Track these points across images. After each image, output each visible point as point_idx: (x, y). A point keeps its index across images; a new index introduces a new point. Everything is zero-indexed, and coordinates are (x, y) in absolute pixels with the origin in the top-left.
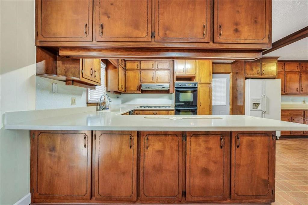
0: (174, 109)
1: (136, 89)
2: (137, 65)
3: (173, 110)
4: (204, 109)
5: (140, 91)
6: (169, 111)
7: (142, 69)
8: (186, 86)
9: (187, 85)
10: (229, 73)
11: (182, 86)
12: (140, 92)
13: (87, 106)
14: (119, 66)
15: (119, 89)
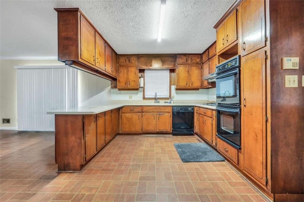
2: (207, 55)
8: (225, 69)
9: (226, 66)
11: (222, 69)
12: (210, 86)
13: (143, 100)
14: (179, 66)
15: (179, 86)
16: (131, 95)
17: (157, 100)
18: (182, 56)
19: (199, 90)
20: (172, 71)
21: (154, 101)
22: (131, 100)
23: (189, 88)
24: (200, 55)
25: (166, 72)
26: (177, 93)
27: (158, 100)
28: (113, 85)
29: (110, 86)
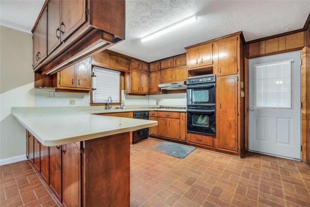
0: (185, 110)
1: (158, 90)
2: (158, 65)
3: (185, 112)
4: (226, 112)
5: (160, 91)
6: (181, 113)
7: (162, 68)
8: (199, 82)
9: (201, 80)
10: (300, 49)
11: (195, 82)
12: (161, 93)
13: (91, 105)
14: (133, 70)
15: (133, 91)
16: (72, 99)
17: (108, 105)
18: (135, 60)
19: (145, 96)
20: (123, 74)
21: (104, 106)
22: (73, 106)
23: (140, 93)
24: (149, 64)
25: (116, 74)
26: (126, 98)
27: (110, 106)
28: (40, 81)
29: (34, 83)
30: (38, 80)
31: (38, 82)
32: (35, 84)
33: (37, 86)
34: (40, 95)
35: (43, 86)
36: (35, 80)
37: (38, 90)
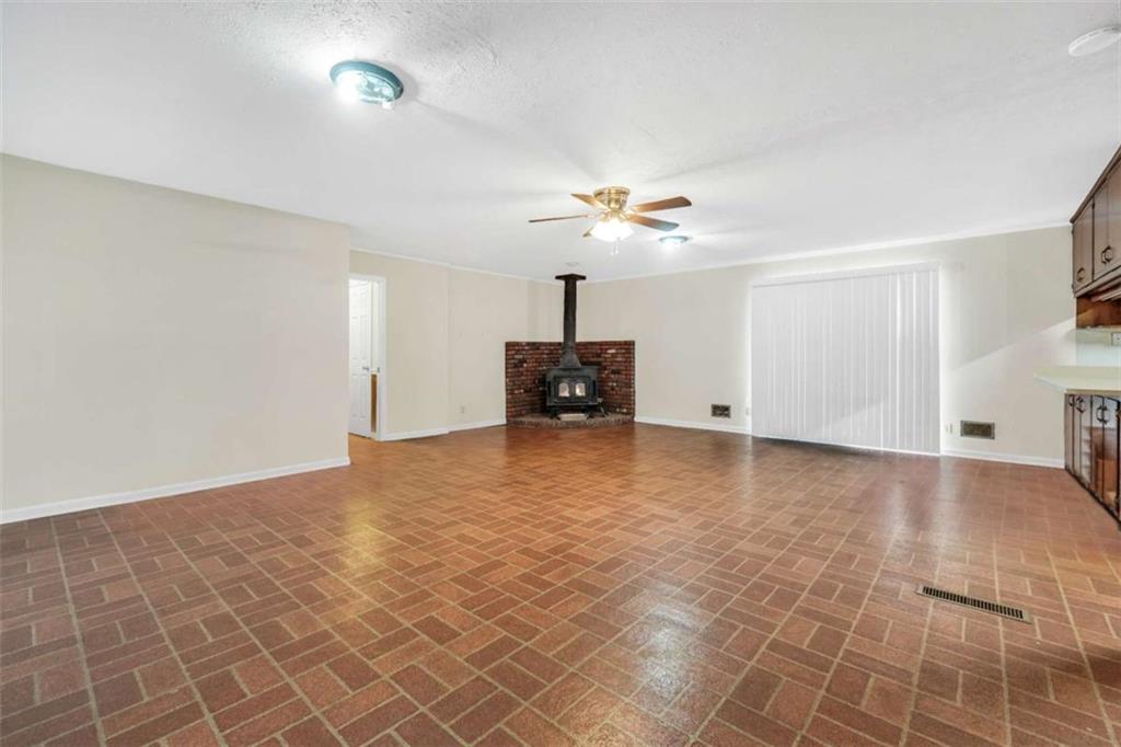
28: (1089, 315)
29: (1074, 319)
30: (1085, 311)
31: (1083, 316)
32: (1077, 321)
33: (1081, 325)
34: (1088, 342)
35: (1097, 323)
36: (1078, 314)
37: (1083, 331)
